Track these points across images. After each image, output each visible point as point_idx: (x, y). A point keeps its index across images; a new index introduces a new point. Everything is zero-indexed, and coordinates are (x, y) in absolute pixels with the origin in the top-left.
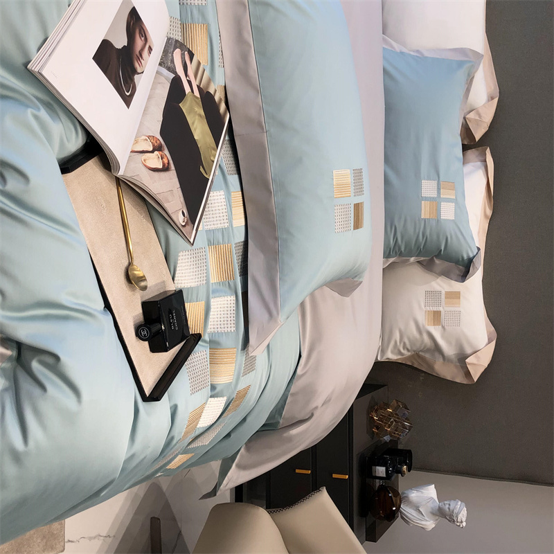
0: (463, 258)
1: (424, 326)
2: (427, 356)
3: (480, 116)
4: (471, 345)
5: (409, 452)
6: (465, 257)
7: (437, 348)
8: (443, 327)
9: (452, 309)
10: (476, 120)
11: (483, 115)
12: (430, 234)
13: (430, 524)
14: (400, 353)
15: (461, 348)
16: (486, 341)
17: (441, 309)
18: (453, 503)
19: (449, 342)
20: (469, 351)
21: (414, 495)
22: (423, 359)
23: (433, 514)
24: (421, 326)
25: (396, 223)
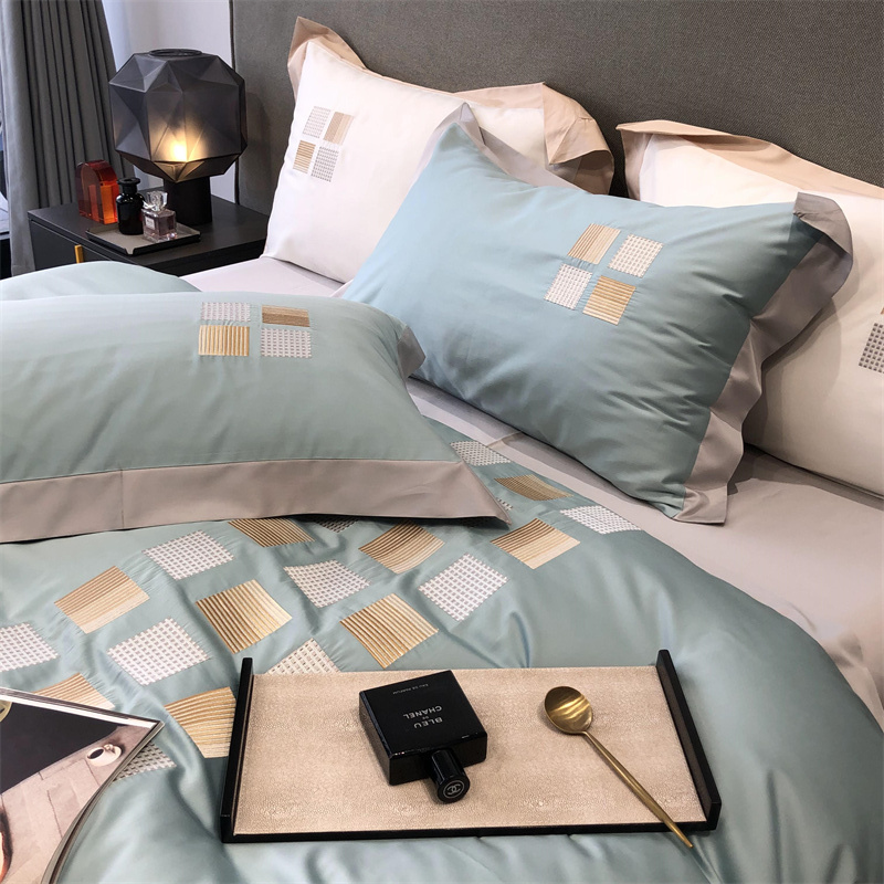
0: (780, 245)
3: (559, 132)
6: (784, 237)
12: (667, 313)
25: (604, 388)
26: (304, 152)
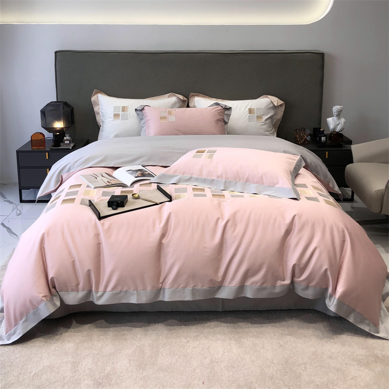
2: (274, 121)
4: (269, 104)
5: (314, 129)
7: (271, 117)
8: (263, 115)
9: (255, 111)
13: (343, 120)
14: (274, 132)
15: (271, 108)
16: (267, 98)
17: (256, 116)
18: (334, 111)
19: (269, 113)
20: (272, 105)
21: (331, 127)
22: (275, 123)
23: (339, 119)
24: (263, 123)
26: (116, 116)
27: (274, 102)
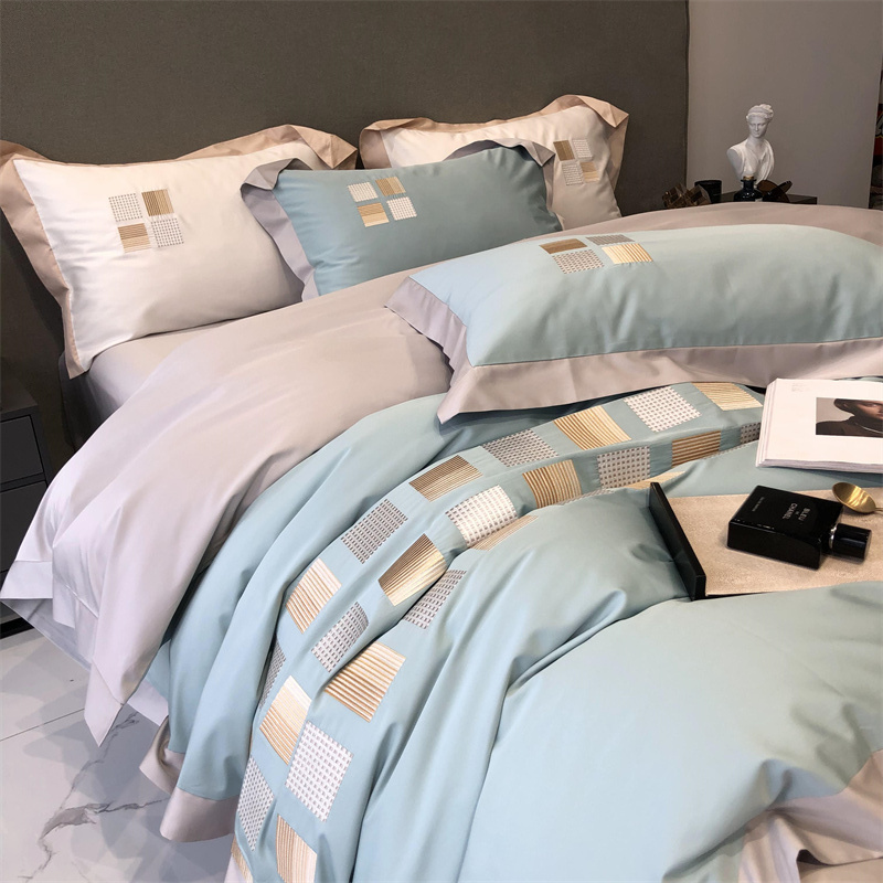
1: (600, 182)
3: (326, 148)
8: (593, 158)
9: (573, 149)
10: (333, 153)
11: (323, 143)
16: (578, 106)
17: (578, 163)
18: (757, 121)
23: (760, 145)
24: (601, 186)
26: (132, 234)
27: (605, 113)
